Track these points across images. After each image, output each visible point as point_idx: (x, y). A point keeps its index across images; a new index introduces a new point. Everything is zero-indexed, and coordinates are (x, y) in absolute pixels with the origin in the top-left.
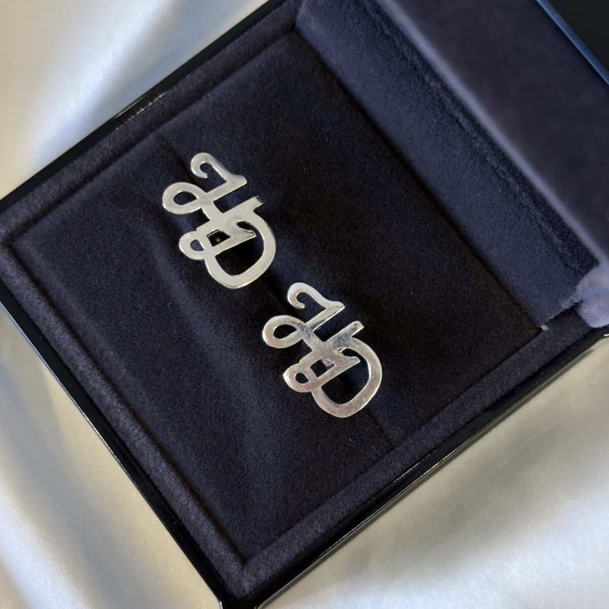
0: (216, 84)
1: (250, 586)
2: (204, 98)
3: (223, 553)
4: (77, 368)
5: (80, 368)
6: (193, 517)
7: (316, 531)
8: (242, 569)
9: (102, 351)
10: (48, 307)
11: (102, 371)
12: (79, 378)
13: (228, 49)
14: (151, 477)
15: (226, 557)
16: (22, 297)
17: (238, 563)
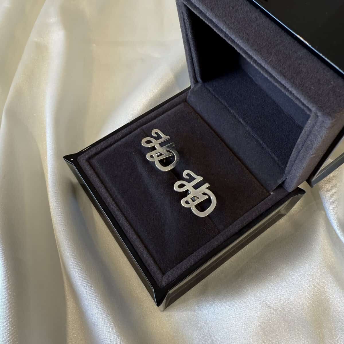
0: (160, 115)
1: (166, 284)
2: (156, 119)
3: (156, 270)
4: (107, 201)
5: (108, 201)
6: (145, 256)
7: (191, 263)
8: (163, 277)
9: (116, 196)
10: (99, 181)
11: (116, 203)
12: (107, 205)
13: (165, 106)
14: (130, 241)
15: (156, 272)
16: (90, 177)
17: (161, 274)
